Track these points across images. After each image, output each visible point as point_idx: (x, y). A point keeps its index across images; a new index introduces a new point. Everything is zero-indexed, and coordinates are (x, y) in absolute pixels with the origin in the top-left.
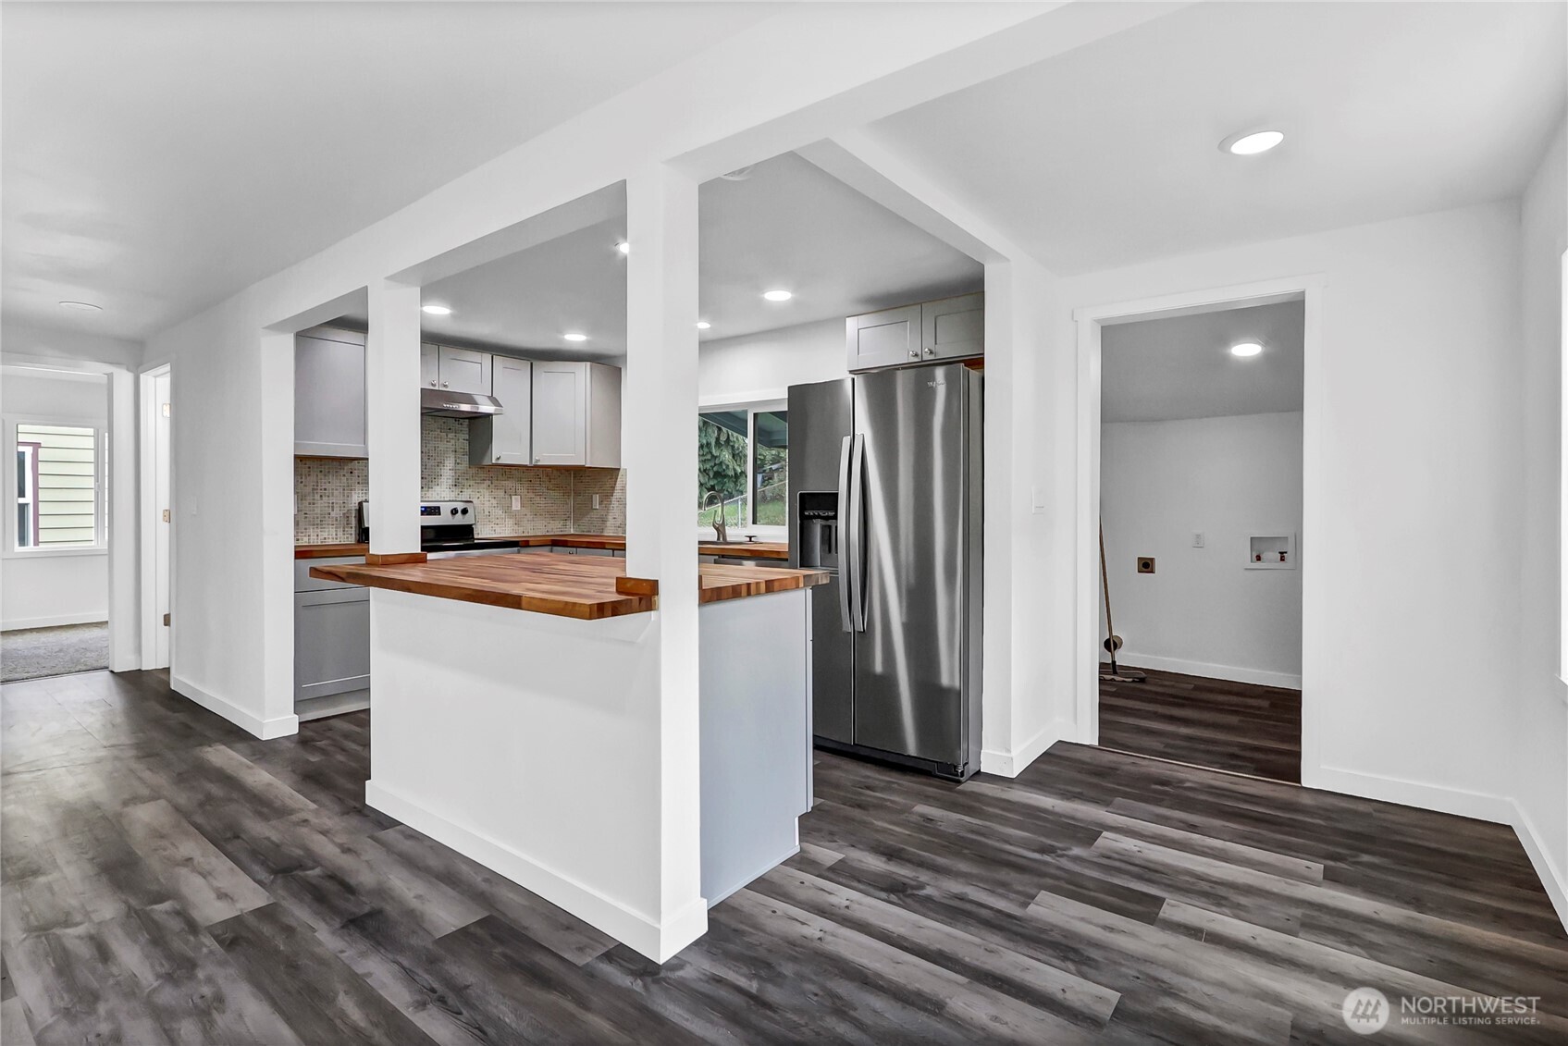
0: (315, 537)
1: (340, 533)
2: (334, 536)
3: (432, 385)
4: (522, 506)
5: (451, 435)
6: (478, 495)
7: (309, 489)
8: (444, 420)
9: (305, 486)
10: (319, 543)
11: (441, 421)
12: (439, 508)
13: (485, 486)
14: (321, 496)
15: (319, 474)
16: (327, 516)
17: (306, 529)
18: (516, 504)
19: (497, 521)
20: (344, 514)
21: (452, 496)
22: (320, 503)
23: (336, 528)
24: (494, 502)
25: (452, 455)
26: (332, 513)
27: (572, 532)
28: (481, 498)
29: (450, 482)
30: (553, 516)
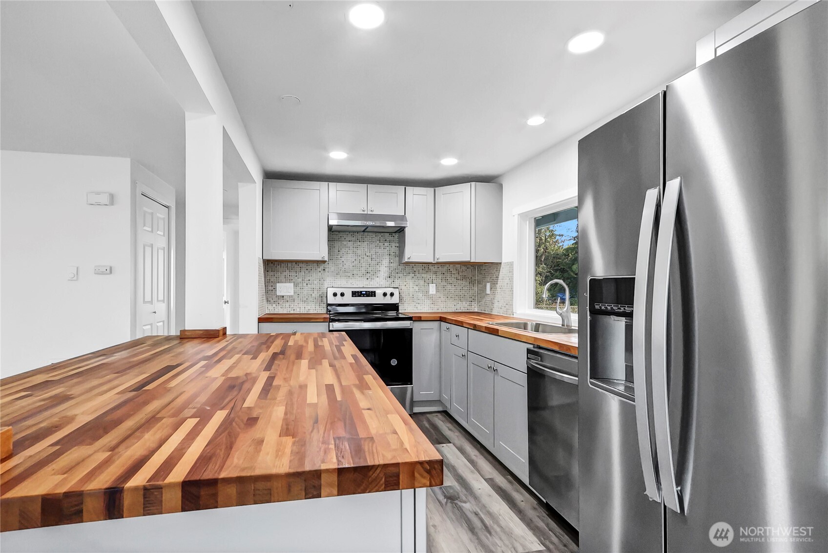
0: (304, 309)
1: (317, 307)
2: (314, 309)
3: (363, 211)
4: (437, 290)
5: (386, 244)
6: (405, 283)
7: (300, 280)
8: (382, 234)
9: (298, 278)
10: (306, 312)
11: (380, 235)
12: (375, 292)
13: (410, 277)
14: (307, 284)
15: (306, 271)
16: (310, 296)
17: (298, 304)
18: (432, 289)
19: (418, 301)
20: (320, 295)
21: (387, 284)
22: (306, 288)
23: (315, 303)
24: (417, 288)
25: (388, 257)
26: (313, 294)
27: (476, 311)
28: (407, 286)
29: (387, 275)
30: (461, 298)
